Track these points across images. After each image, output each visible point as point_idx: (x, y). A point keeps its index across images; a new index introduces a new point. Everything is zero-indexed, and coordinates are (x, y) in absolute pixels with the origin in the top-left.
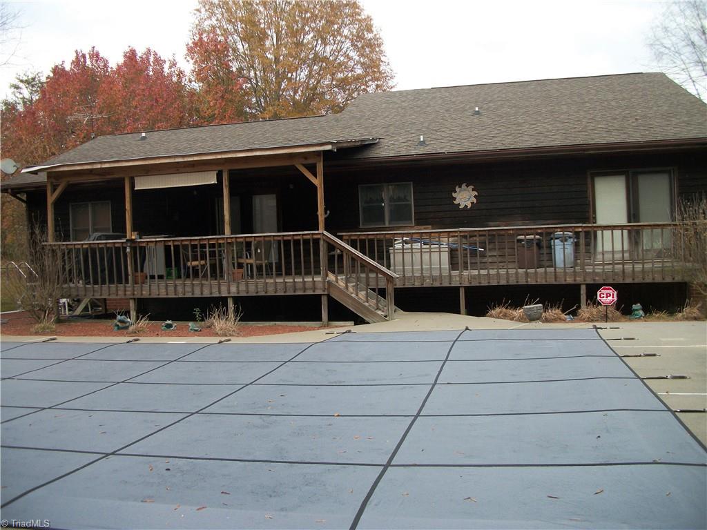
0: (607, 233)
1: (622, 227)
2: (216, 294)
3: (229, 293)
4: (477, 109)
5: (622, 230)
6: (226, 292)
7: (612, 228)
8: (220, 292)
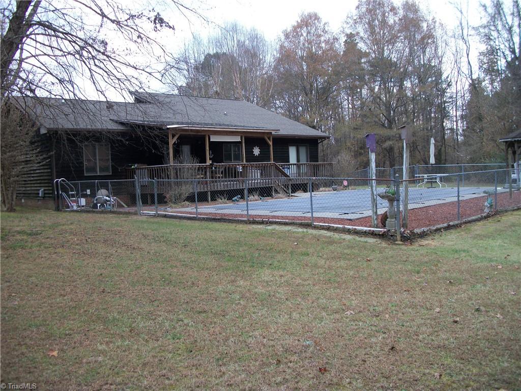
0: (292, 166)
4: (225, 112)
8: (243, 186)
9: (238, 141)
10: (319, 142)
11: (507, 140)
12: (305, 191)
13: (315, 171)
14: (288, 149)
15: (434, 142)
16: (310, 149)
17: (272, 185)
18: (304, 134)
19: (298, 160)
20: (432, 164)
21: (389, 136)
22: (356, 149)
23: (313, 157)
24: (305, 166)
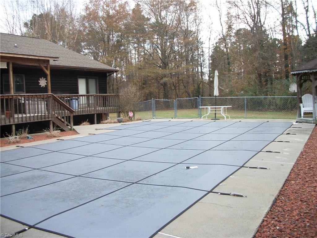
0: (81, 97)
1: (84, 95)
2: (8, 123)
3: (14, 122)
4: (16, 45)
5: (85, 96)
6: (13, 122)
7: (82, 96)
8: (10, 122)
9: (4, 68)
10: (108, 75)
11: (300, 72)
12: (92, 123)
13: (105, 102)
14: (77, 81)
15: (218, 74)
16: (99, 81)
17: (50, 119)
18: (93, 67)
19: (88, 91)
20: (216, 96)
21: (164, 74)
22: (141, 84)
23: (102, 88)
24: (93, 97)
